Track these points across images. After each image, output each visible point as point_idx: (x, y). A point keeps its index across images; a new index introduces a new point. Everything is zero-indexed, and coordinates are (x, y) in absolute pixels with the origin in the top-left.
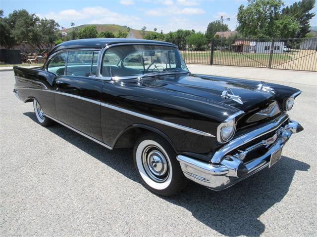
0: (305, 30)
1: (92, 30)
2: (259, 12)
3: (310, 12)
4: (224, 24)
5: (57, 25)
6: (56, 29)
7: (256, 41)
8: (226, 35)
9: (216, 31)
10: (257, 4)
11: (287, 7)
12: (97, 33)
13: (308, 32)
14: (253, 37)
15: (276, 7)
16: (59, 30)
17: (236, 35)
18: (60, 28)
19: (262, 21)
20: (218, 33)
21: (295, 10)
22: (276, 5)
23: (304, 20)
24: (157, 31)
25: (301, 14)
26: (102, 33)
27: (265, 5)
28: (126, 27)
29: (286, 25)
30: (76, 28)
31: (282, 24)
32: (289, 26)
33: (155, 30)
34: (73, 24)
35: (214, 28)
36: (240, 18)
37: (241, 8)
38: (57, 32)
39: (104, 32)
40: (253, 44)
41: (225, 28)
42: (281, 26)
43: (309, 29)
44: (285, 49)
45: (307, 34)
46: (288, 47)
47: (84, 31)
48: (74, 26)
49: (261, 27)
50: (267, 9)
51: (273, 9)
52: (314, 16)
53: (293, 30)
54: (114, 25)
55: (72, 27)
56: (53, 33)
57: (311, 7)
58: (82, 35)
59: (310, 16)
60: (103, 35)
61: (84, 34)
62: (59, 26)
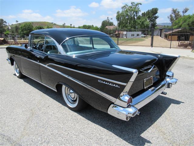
0: (154, 25)
1: (30, 25)
2: (128, 15)
3: (156, 15)
4: (111, 22)
5: (5, 22)
6: (4, 25)
7: (127, 31)
8: (111, 28)
9: (107, 25)
10: (126, 10)
11: (144, 12)
12: (33, 27)
13: (156, 26)
14: (126, 29)
15: (137, 12)
16: (6, 26)
17: (116, 28)
18: (7, 24)
19: (130, 20)
20: (107, 27)
21: (148, 14)
22: (137, 11)
23: (153, 20)
24: (72, 26)
25: (152, 16)
26: (36, 27)
27: (130, 11)
28: (53, 23)
29: (143, 22)
30: (19, 24)
31: (141, 22)
32: (144, 23)
33: (71, 25)
34: (17, 21)
35: (105, 24)
36: (118, 18)
37: (118, 12)
38: (5, 26)
39: (38, 26)
40: (125, 33)
41: (111, 24)
42: (141, 23)
43: (156, 24)
44: (143, 36)
45: (156, 27)
46: (144, 34)
47: (24, 26)
48: (18, 23)
49: (129, 23)
50: (132, 13)
51: (135, 13)
52: (158, 17)
53: (147, 25)
54: (45, 22)
55: (17, 23)
56: (2, 27)
57: (156, 13)
58: (23, 28)
59: (156, 18)
60: (37, 28)
61: (24, 27)
62: (7, 23)
